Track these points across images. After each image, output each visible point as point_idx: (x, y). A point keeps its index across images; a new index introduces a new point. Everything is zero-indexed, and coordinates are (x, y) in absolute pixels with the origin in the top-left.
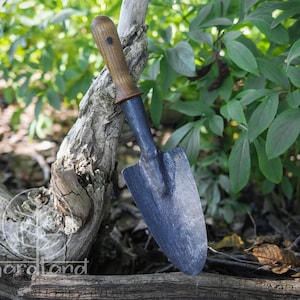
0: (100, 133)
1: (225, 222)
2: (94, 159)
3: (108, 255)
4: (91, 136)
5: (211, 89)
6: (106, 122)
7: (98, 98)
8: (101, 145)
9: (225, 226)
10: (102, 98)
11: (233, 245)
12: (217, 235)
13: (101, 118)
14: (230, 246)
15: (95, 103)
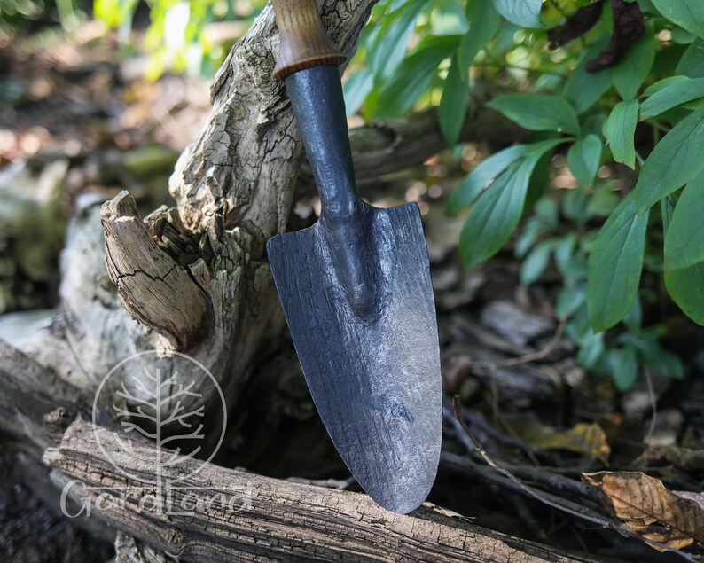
0: (249, 145)
1: (613, 385)
2: (231, 202)
3: (287, 411)
4: (224, 149)
5: (594, 68)
6: (262, 119)
7: (243, 60)
8: (250, 174)
9: (608, 394)
10: (252, 62)
11: (584, 448)
12: (579, 412)
13: (254, 109)
14: (575, 448)
15: (238, 74)
